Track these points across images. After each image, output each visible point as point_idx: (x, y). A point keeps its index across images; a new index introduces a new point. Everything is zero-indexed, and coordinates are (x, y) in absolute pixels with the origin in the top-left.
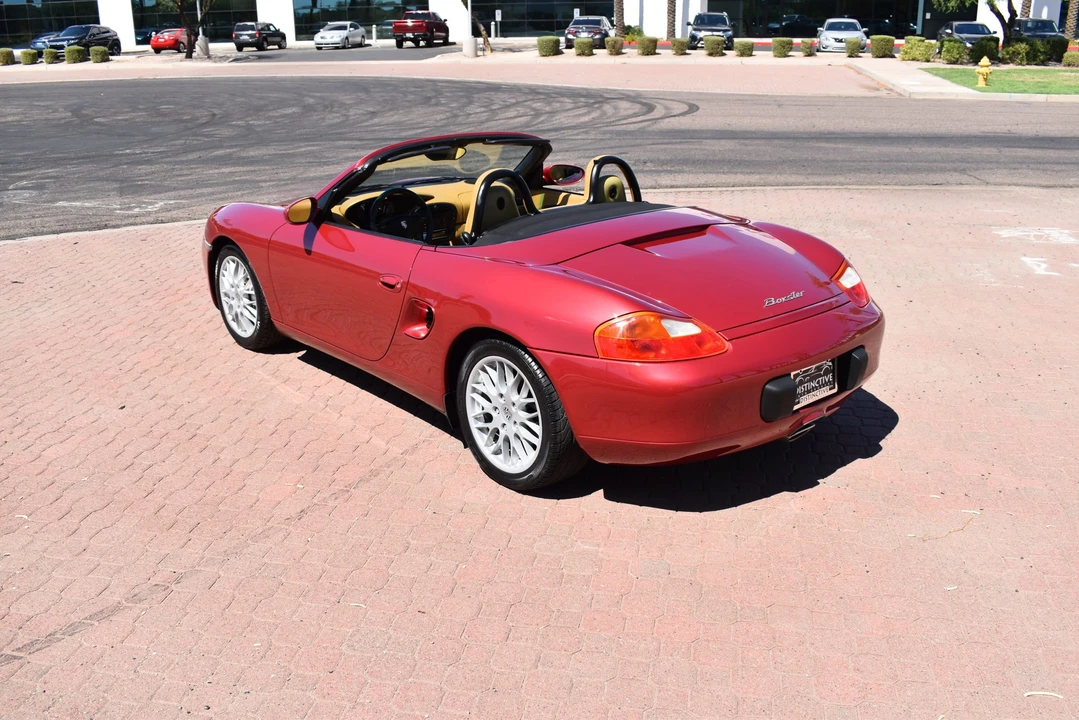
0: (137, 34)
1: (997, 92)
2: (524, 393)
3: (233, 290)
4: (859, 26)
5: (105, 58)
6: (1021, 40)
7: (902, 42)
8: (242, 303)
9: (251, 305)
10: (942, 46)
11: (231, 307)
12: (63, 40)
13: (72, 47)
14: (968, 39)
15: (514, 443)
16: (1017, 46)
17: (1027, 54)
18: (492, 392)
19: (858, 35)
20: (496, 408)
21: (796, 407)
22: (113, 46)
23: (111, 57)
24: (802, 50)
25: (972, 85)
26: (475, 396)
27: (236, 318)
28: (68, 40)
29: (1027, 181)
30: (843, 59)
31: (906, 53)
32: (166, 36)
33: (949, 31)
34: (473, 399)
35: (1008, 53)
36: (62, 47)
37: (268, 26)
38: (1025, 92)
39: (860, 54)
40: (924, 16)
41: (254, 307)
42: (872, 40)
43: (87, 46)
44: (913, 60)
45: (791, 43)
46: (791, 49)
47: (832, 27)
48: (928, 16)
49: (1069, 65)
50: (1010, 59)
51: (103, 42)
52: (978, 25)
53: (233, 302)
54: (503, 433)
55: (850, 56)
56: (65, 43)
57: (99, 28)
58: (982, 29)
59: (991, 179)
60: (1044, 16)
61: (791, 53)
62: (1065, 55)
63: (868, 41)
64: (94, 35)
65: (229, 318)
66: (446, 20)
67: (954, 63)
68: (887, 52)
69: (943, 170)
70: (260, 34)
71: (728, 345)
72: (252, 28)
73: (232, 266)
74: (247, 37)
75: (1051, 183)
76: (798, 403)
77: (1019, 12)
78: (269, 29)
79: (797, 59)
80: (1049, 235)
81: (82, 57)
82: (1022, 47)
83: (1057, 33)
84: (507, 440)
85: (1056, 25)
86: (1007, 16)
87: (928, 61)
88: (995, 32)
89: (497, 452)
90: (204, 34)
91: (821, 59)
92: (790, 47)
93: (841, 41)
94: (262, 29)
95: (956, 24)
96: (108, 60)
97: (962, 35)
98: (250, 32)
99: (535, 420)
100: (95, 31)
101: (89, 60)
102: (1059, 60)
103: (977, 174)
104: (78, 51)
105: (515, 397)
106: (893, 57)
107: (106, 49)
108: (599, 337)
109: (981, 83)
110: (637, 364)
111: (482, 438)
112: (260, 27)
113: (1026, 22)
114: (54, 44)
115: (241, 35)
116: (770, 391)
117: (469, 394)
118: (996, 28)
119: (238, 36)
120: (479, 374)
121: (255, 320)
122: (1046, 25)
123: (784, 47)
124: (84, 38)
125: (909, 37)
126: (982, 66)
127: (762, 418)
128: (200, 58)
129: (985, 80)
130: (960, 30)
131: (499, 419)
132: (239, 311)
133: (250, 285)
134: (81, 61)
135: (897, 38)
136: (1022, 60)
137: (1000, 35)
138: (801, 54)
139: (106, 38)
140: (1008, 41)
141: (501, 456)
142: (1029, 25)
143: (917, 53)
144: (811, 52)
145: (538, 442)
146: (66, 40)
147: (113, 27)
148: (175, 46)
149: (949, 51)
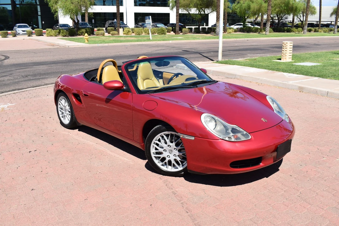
4: (28, 26)
7: (45, 31)
16: (82, 30)
19: (29, 29)
24: (12, 35)
30: (26, 37)
31: (48, 34)
33: (58, 27)
35: (80, 32)
39: (32, 35)
40: (42, 23)
42: (35, 30)
44: (51, 36)
45: (7, 33)
46: (8, 35)
47: (19, 27)
48: (43, 22)
49: (98, 35)
55: (28, 36)
61: (8, 36)
63: (34, 31)
67: (65, 36)
68: (41, 34)
79: (10, 38)
82: (84, 30)
83: (89, 26)
91: (18, 38)
92: (7, 34)
93: (24, 31)
95: (59, 24)
97: (62, 28)
106: (43, 36)
109: (86, 42)
122: (86, 24)
123: (5, 34)
125: (47, 29)
126: (86, 36)
129: (87, 40)
135: (43, 30)
138: (12, 36)
142: (80, 24)
144: (15, 35)
149: (63, 33)
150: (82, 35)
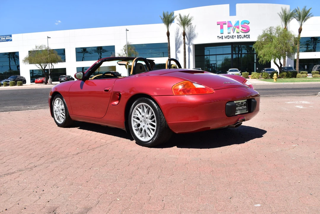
0: (31, 80)
1: (279, 82)
2: (150, 113)
3: (58, 109)
4: (238, 70)
5: (21, 85)
6: (285, 72)
8: (60, 112)
9: (63, 112)
10: (262, 74)
11: (57, 115)
12: (9, 80)
13: (12, 82)
14: (269, 73)
15: (148, 131)
16: (283, 73)
17: (286, 75)
18: (139, 116)
19: (238, 73)
20: (141, 121)
21: (236, 114)
22: (24, 81)
23: (23, 84)
25: (273, 81)
26: (134, 119)
27: (58, 119)
28: (11, 80)
29: (292, 95)
31: (252, 77)
32: (40, 79)
33: (264, 71)
34: (134, 120)
35: (281, 75)
36: (9, 82)
37: (69, 76)
38: (287, 82)
40: (256, 69)
41: (64, 113)
42: (242, 74)
43: (16, 81)
44: (254, 78)
47: (231, 71)
48: (257, 69)
49: (298, 78)
50: (281, 77)
51: (21, 80)
52: (271, 69)
53: (57, 113)
54: (143, 129)
56: (10, 81)
57: (20, 77)
58: (273, 70)
59: (282, 95)
60: (290, 66)
62: (297, 75)
64: (18, 78)
65: (56, 119)
66: (121, 74)
67: (266, 78)
68: (247, 77)
69: (268, 94)
70: (67, 79)
71: (214, 91)
72: (65, 77)
73: (58, 101)
74: (63, 79)
75: (299, 95)
76: (237, 113)
77: (283, 64)
78: (70, 77)
80: (302, 102)
81: (15, 84)
82: (285, 73)
83: (294, 70)
84: (145, 131)
85: (293, 68)
86: (279, 65)
87: (259, 78)
88: (277, 71)
89: (142, 137)
90: (50, 78)
94: (68, 77)
95: (265, 69)
96: (22, 85)
97: (268, 72)
98: (64, 78)
99: (154, 122)
100: (19, 77)
101: (17, 85)
102: (295, 77)
103: (278, 94)
104: (13, 83)
105: (147, 116)
106: (249, 78)
107: (22, 82)
108: (174, 89)
110: (186, 96)
111: (137, 133)
112: (67, 77)
113: (285, 68)
114: (6, 81)
115: (61, 79)
116: (228, 106)
117: (132, 119)
118: (277, 69)
119: (60, 79)
120: (136, 111)
121: (64, 117)
122: (291, 68)
124: (15, 79)
126: (275, 76)
127: (226, 115)
128: (49, 84)
129: (276, 80)
130: (267, 70)
131: (142, 125)
132: (59, 115)
133: (63, 106)
134: (14, 86)
136: (285, 77)
137: (278, 71)
139: (22, 79)
140: (280, 72)
141: (143, 137)
142: (286, 68)
143: (256, 76)
145: (155, 128)
146: (10, 80)
147: (24, 76)
148: (42, 82)
149: (264, 75)
150: (283, 77)
